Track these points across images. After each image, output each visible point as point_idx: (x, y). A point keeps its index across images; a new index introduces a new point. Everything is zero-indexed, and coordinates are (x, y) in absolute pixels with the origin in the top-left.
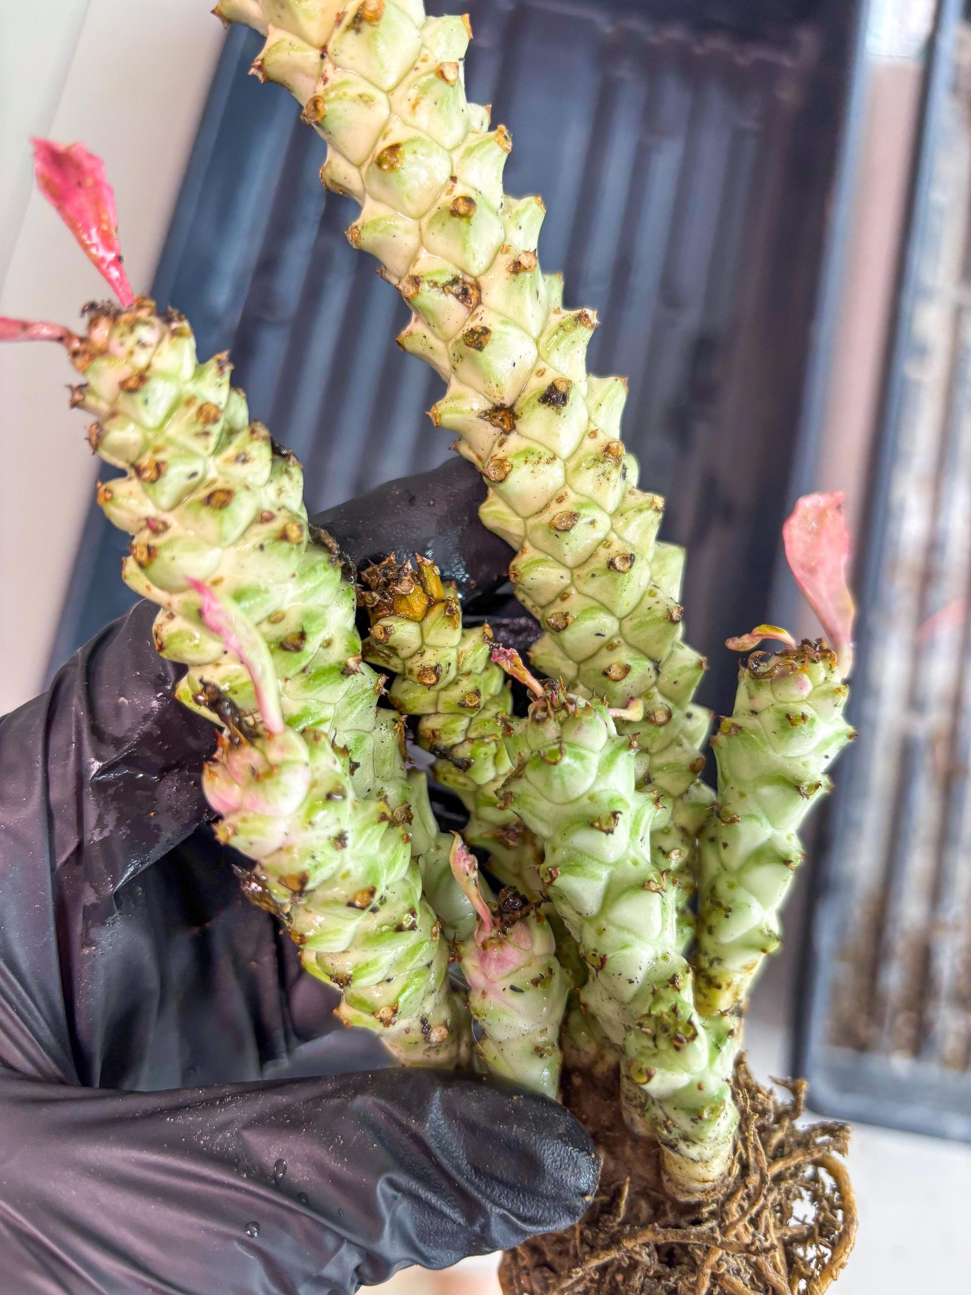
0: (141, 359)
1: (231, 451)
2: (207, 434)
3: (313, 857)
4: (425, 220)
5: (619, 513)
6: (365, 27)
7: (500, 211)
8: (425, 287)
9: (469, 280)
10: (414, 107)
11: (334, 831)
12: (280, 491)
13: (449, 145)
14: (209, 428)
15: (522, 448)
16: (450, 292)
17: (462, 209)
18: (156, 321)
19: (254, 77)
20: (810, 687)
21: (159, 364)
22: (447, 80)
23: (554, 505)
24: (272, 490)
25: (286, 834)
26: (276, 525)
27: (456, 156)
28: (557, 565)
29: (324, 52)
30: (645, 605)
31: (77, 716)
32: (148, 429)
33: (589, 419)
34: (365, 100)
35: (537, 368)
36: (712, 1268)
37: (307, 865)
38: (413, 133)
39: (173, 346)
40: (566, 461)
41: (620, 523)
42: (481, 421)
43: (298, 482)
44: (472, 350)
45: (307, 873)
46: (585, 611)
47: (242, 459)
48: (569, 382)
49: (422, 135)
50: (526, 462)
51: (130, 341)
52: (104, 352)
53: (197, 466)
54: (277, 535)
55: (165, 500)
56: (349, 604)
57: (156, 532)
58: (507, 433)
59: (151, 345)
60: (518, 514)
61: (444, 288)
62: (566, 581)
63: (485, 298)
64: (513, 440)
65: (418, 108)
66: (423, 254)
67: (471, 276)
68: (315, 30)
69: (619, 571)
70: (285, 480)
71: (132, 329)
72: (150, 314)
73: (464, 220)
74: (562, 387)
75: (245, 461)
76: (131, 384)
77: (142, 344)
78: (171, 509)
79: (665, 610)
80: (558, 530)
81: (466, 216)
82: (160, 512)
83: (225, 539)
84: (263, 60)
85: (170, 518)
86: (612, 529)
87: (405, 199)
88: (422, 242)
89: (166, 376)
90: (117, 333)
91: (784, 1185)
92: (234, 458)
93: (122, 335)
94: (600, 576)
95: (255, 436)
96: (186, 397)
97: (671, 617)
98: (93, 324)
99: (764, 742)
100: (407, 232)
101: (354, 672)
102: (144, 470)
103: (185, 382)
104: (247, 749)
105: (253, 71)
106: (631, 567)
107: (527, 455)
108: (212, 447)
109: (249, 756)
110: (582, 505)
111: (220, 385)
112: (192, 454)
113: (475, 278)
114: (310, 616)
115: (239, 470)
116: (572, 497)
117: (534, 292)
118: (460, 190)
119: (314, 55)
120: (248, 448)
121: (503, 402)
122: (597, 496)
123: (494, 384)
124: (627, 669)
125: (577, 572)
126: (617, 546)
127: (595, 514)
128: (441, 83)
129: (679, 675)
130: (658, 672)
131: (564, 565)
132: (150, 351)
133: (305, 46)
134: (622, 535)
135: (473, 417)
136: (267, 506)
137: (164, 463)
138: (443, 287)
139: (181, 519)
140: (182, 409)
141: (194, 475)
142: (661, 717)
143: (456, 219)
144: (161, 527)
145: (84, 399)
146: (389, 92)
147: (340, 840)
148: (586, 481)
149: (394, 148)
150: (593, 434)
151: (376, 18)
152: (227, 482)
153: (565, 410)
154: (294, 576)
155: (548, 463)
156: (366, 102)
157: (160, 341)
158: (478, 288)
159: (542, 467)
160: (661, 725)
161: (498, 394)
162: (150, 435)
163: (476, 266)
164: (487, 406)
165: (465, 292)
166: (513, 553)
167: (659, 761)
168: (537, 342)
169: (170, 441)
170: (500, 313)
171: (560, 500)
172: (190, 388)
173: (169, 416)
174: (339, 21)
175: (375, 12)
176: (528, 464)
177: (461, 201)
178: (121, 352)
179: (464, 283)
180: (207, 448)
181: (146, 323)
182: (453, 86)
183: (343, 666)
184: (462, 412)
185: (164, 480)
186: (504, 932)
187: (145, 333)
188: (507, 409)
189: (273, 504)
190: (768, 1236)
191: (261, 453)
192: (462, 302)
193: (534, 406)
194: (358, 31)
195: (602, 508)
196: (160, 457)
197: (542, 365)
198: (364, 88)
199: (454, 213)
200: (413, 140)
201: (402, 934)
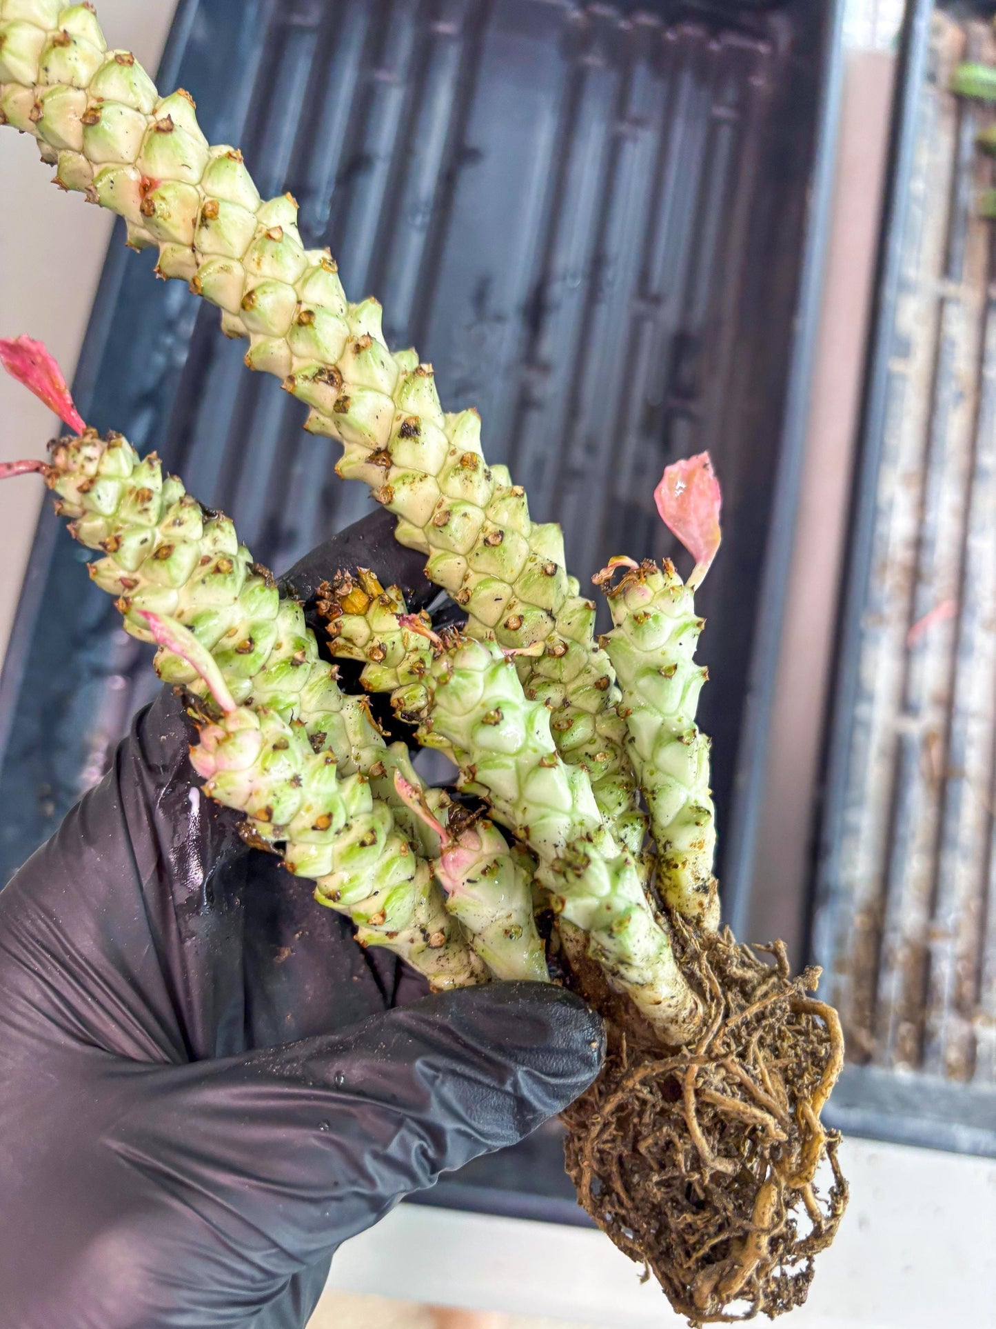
0: (91, 469)
1: (169, 519)
2: (146, 510)
3: (275, 795)
4: (288, 336)
5: (489, 505)
6: (209, 222)
7: (341, 315)
8: (299, 382)
9: (330, 368)
10: (258, 264)
11: (289, 775)
12: (215, 541)
13: (291, 282)
14: (147, 505)
15: (399, 475)
16: (320, 380)
17: (305, 319)
18: (97, 441)
19: (160, 279)
20: (651, 593)
21: (104, 470)
22: (274, 239)
23: (437, 511)
24: (208, 541)
25: (250, 781)
26: (212, 564)
27: (298, 286)
28: (452, 555)
29: (193, 247)
30: (527, 568)
31: (136, 762)
32: (107, 517)
33: (449, 443)
34: (226, 269)
35: (396, 416)
36: (692, 1085)
37: (270, 801)
38: (262, 281)
39: (111, 456)
40: (437, 477)
41: (491, 513)
42: (369, 465)
43: (230, 532)
44: (341, 414)
45: (271, 807)
46: (480, 584)
47: (179, 523)
48: (416, 418)
49: (270, 280)
50: (404, 483)
51: (80, 458)
52: (67, 471)
53: (147, 534)
54: (213, 570)
55: (130, 563)
56: (292, 616)
57: (130, 587)
58: (388, 468)
59: (95, 459)
60: (417, 527)
61: (314, 379)
62: (464, 565)
63: (345, 377)
64: (394, 472)
65: (261, 264)
66: (295, 360)
67: (331, 365)
68: (183, 234)
69: (493, 545)
70: (218, 533)
71: (79, 450)
72: (92, 438)
73: (308, 326)
74: (412, 423)
75: (181, 524)
76: (85, 487)
77: (90, 459)
78: (136, 570)
79: (540, 568)
80: (439, 526)
81: (310, 323)
82: (131, 574)
83: (177, 581)
84: (159, 266)
85: (137, 576)
86: (487, 518)
87: (270, 326)
88: (292, 352)
89: (110, 477)
90: (71, 454)
91: (764, 1023)
92: (171, 523)
93: (73, 456)
94: (482, 553)
95: (183, 505)
96: (128, 489)
97: (546, 571)
98: (55, 453)
99: (627, 644)
100: (280, 347)
101: (301, 663)
102: (108, 544)
103: (127, 478)
104: (212, 727)
105: (158, 276)
106: (501, 541)
107: (403, 479)
108: (154, 519)
109: (214, 731)
110: (455, 505)
111: (154, 476)
112: (141, 527)
113: (334, 365)
114: (255, 627)
115: (178, 531)
116: (448, 501)
117: (379, 363)
118: (304, 307)
119: (189, 251)
120: (180, 515)
121: (379, 446)
122: (467, 496)
123: (367, 435)
124: (521, 618)
125: (468, 556)
126: (492, 528)
127: (468, 509)
128: (271, 242)
129: (571, 617)
130: (554, 619)
131: (459, 554)
132: (96, 463)
133: (182, 247)
134: (495, 521)
135: (363, 464)
136: (205, 552)
137: (119, 536)
138: (314, 377)
139: (144, 574)
140: (127, 497)
141: (145, 541)
142: (560, 650)
143: (304, 328)
144: (132, 583)
145: (62, 507)
146: (241, 260)
147: (296, 781)
148: (455, 485)
149: (250, 294)
150: (454, 452)
151: (215, 213)
152: (169, 541)
153: (421, 438)
154: (236, 599)
155: (421, 480)
156: (226, 271)
157: (102, 454)
158: (339, 372)
159: (417, 484)
160: (561, 656)
161: (372, 442)
162: (110, 520)
163: (332, 358)
164: (369, 453)
165: (331, 378)
166: (425, 557)
167: (571, 687)
168: (391, 397)
169: (124, 522)
170: (358, 385)
171: (439, 506)
172: (131, 482)
173: (119, 504)
174: (194, 224)
175: (213, 210)
176: (406, 485)
177: (303, 315)
178: (76, 467)
179: (329, 371)
180: (150, 520)
181: (88, 445)
182: (280, 242)
183: (291, 660)
184: (354, 463)
185: (122, 549)
186: (456, 840)
187: (88, 451)
188: (384, 451)
189: (211, 551)
190: (757, 1066)
191: (193, 517)
192: (332, 385)
193: (398, 442)
194: (207, 226)
195: (473, 504)
196: (120, 533)
197: (399, 412)
198: (223, 262)
199: (300, 323)
200: (262, 285)
201: (366, 848)
